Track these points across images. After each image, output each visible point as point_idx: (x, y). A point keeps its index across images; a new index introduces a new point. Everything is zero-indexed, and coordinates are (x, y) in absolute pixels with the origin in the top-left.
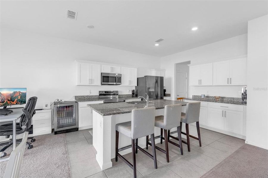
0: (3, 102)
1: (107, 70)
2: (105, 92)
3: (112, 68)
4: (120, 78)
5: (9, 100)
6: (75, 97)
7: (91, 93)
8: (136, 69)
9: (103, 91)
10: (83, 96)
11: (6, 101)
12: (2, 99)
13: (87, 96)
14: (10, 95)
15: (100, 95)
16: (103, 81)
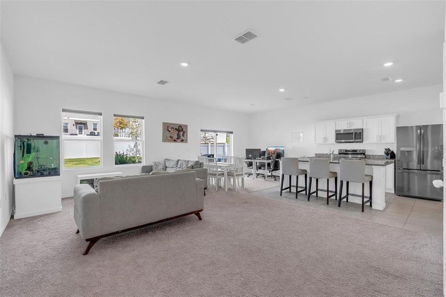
1: (343, 126)
2: (346, 151)
3: (350, 123)
4: (362, 133)
6: (316, 154)
7: (330, 151)
8: (393, 118)
9: (342, 150)
10: (322, 154)
13: (326, 154)
15: (339, 154)
16: (337, 139)
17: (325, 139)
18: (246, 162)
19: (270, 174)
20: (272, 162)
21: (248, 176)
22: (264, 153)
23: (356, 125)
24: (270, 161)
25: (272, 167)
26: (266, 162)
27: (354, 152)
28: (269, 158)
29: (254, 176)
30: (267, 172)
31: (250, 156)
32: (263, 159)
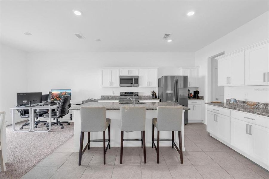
0: (53, 98)
1: (126, 73)
2: (126, 93)
3: (130, 71)
4: (138, 79)
5: (57, 97)
6: (102, 96)
7: (114, 93)
8: (156, 70)
9: (123, 92)
10: (108, 96)
11: (55, 98)
12: (53, 97)
13: (111, 96)
14: (59, 94)
15: (121, 96)
16: (121, 83)
17: (111, 83)
18: (18, 110)
19: (55, 121)
20: (58, 107)
21: (22, 128)
22: (46, 97)
23: (134, 73)
24: (55, 107)
25: (58, 114)
26: (50, 108)
27: (131, 94)
28: (53, 103)
29: (32, 126)
30: (50, 120)
31: (25, 102)
32: (45, 104)
